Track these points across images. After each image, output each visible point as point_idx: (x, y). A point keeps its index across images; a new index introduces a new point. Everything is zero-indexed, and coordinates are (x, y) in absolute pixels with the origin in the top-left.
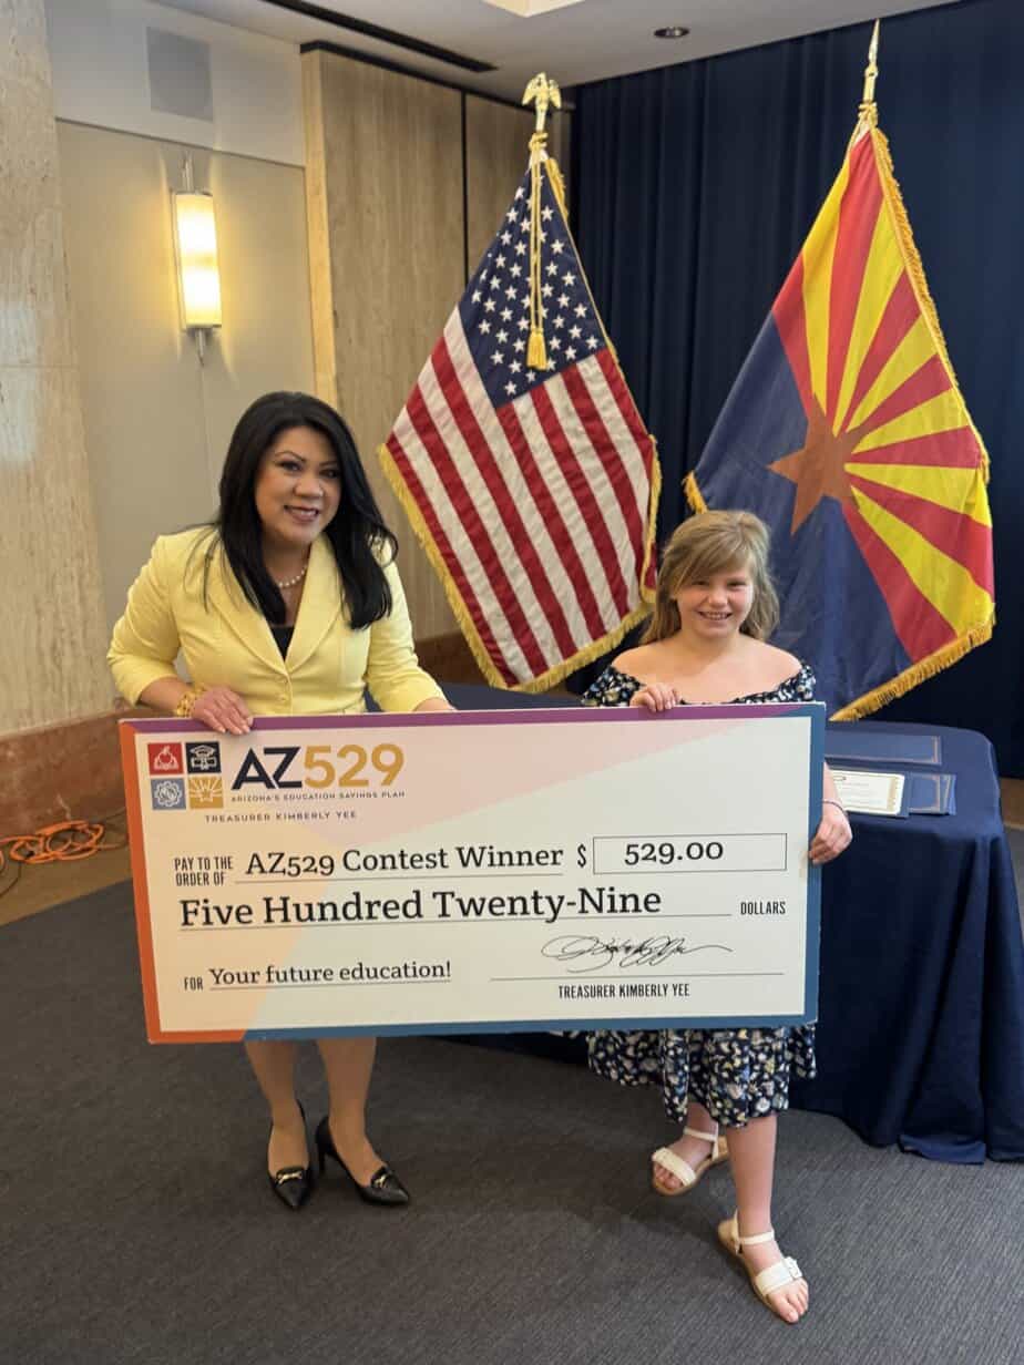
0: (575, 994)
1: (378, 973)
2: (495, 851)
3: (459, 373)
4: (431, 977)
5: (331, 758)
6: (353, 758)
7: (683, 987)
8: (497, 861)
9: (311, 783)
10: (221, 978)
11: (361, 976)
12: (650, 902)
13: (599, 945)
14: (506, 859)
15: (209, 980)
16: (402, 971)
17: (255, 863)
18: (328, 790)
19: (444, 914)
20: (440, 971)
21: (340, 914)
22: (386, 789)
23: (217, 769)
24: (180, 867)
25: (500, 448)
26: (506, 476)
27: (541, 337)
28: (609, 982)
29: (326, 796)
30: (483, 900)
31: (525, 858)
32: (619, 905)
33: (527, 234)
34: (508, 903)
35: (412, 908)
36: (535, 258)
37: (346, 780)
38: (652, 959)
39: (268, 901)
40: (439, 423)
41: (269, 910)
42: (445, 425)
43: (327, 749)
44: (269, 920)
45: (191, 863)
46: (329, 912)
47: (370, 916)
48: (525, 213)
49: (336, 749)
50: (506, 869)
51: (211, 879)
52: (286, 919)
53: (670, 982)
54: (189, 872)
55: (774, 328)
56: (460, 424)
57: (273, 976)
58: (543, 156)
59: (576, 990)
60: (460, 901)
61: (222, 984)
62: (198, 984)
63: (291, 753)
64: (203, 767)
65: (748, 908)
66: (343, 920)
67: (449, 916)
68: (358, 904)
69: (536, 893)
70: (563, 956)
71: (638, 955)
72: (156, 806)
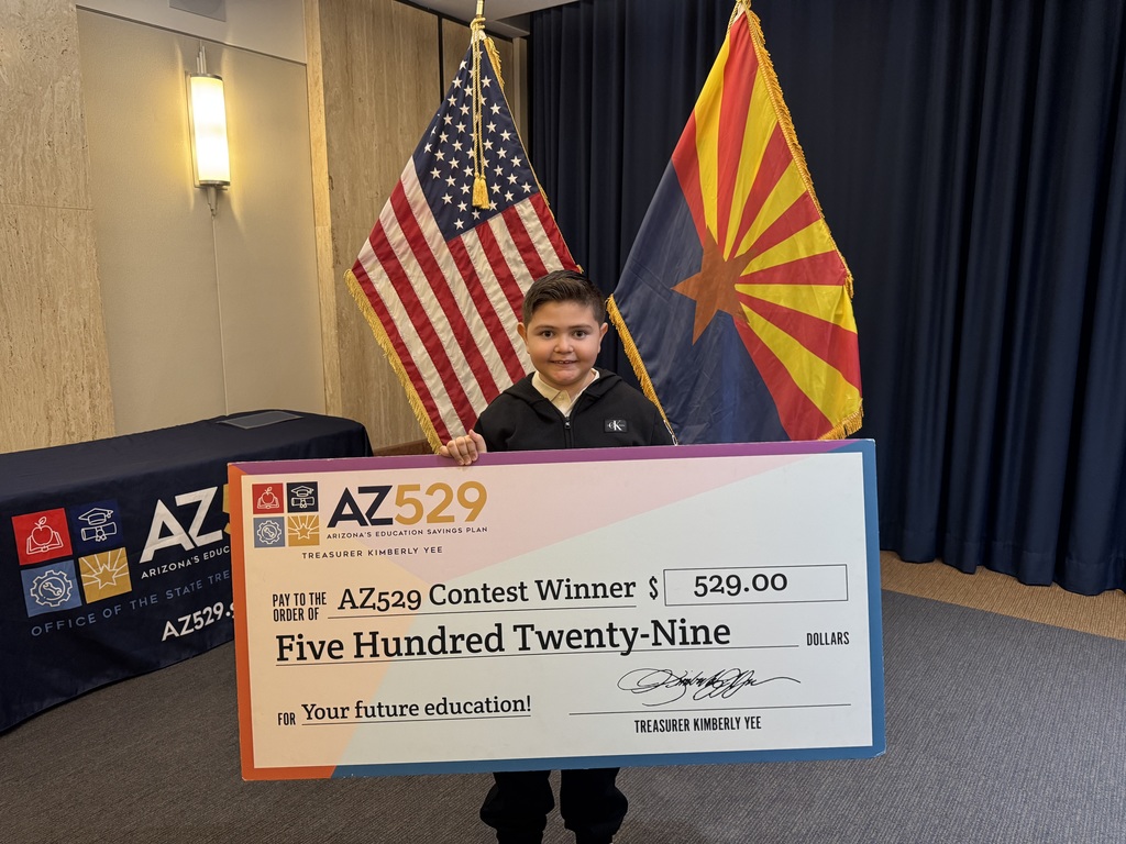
0: (651, 729)
1: (461, 708)
2: (571, 584)
3: (415, 211)
4: (511, 713)
5: (419, 496)
6: (440, 495)
7: (755, 720)
8: (573, 594)
9: (401, 519)
10: (313, 714)
11: (445, 712)
12: (721, 633)
13: (673, 678)
14: (582, 591)
15: (301, 715)
16: (485, 706)
17: (347, 598)
18: (416, 527)
19: (525, 647)
20: (519, 706)
21: (426, 649)
22: (470, 525)
23: (315, 508)
24: (277, 603)
25: (451, 273)
26: (457, 297)
27: (483, 182)
28: (683, 716)
29: (414, 532)
30: (561, 632)
31: (600, 591)
32: (690, 638)
33: (470, 97)
34: (584, 635)
35: (492, 642)
36: (477, 118)
37: (434, 517)
38: (725, 691)
39: (358, 635)
40: (398, 252)
41: (359, 645)
42: (404, 253)
43: (416, 488)
44: (359, 655)
45: (287, 599)
46: (415, 646)
47: (455, 651)
48: (468, 81)
49: (424, 488)
50: (583, 602)
51: (306, 615)
52: (375, 654)
53: (743, 714)
54: (285, 608)
55: (674, 174)
56: (416, 254)
57: (362, 711)
58: (483, 36)
59: (652, 724)
60: (539, 633)
61: (315, 720)
62: (290, 719)
63: (383, 491)
64: (302, 506)
65: (814, 639)
66: (429, 655)
67: (529, 649)
68: (442, 638)
69: (611, 625)
70: (640, 689)
71: (710, 688)
72: (258, 544)
